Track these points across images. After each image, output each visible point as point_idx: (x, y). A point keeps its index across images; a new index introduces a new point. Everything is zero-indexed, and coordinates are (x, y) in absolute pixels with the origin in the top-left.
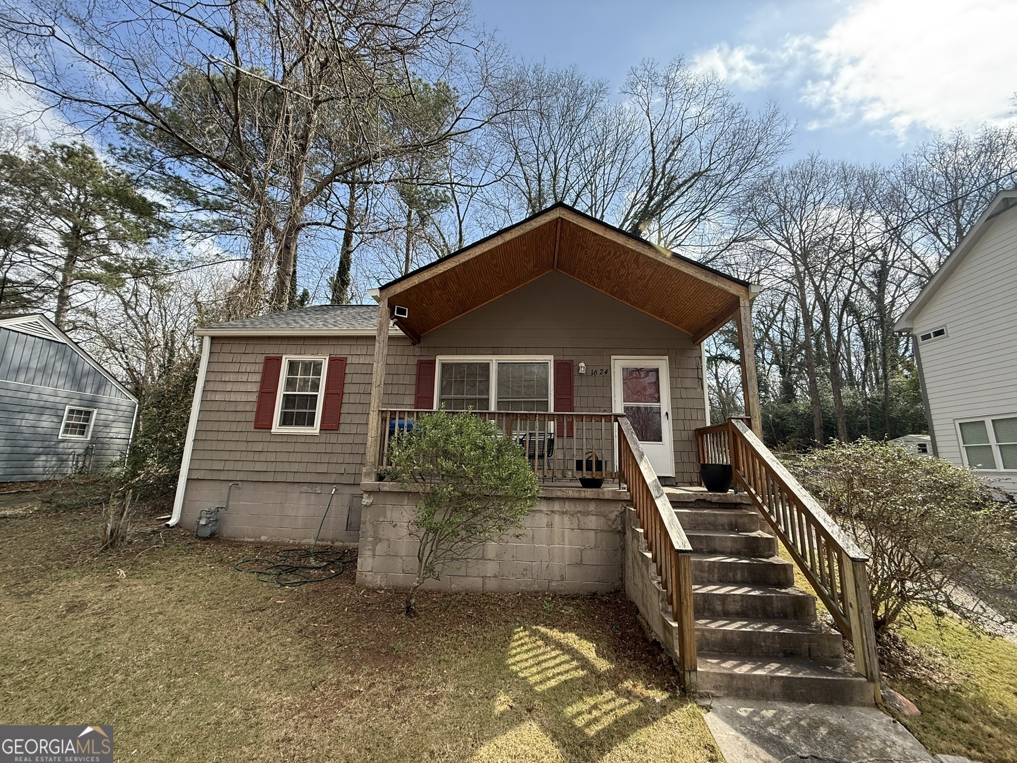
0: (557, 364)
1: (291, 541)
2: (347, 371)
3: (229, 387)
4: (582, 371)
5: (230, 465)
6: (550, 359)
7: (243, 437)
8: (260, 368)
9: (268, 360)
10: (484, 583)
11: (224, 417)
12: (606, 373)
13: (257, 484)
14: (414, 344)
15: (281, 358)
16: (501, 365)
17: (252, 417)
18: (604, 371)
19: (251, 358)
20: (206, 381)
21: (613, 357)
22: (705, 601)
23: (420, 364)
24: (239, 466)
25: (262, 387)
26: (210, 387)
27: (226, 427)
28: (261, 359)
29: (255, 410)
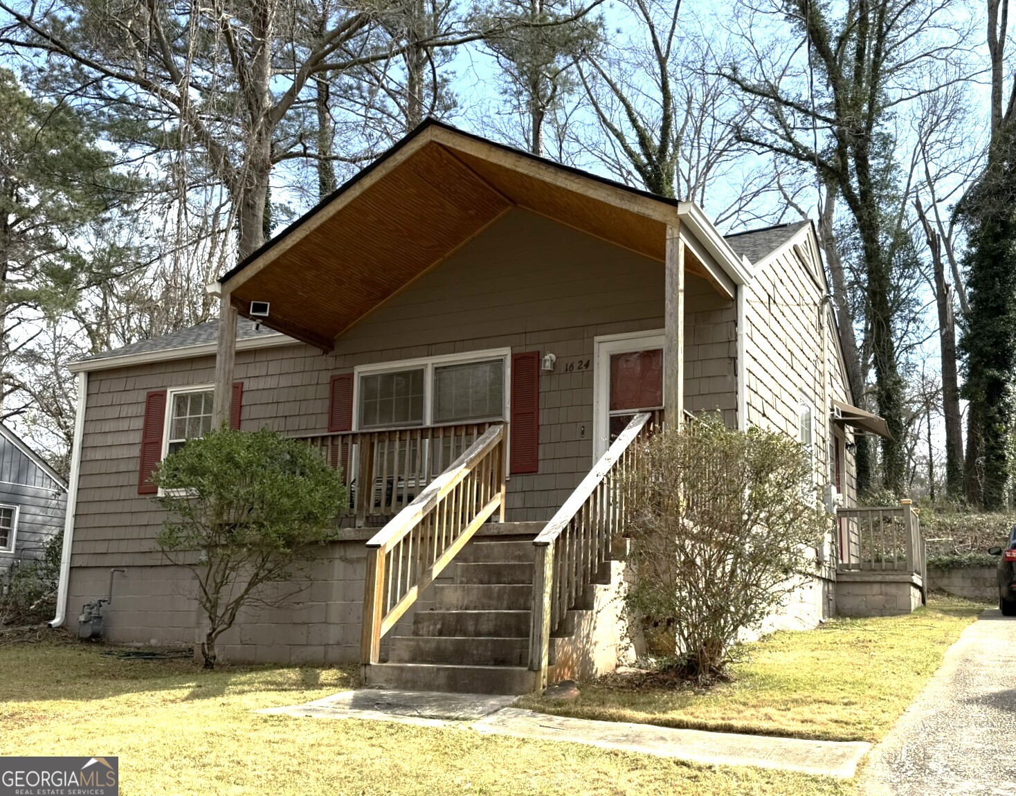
0: (516, 360)
1: (184, 645)
2: (244, 403)
3: (110, 440)
4: (548, 366)
5: (113, 547)
6: (505, 352)
7: (126, 507)
8: (141, 409)
9: (151, 396)
10: (326, 652)
11: (105, 481)
12: (587, 366)
13: (144, 570)
14: (325, 352)
15: (166, 391)
16: (438, 370)
17: (134, 479)
18: (585, 363)
19: (131, 397)
20: (85, 435)
21: (597, 339)
22: (458, 622)
23: (334, 381)
24: (123, 547)
25: (145, 436)
26: (90, 443)
27: (107, 495)
28: (142, 397)
29: (138, 469)
